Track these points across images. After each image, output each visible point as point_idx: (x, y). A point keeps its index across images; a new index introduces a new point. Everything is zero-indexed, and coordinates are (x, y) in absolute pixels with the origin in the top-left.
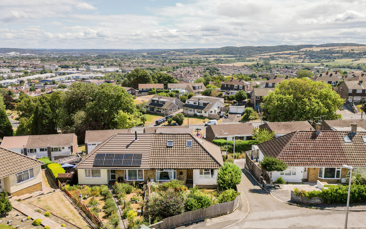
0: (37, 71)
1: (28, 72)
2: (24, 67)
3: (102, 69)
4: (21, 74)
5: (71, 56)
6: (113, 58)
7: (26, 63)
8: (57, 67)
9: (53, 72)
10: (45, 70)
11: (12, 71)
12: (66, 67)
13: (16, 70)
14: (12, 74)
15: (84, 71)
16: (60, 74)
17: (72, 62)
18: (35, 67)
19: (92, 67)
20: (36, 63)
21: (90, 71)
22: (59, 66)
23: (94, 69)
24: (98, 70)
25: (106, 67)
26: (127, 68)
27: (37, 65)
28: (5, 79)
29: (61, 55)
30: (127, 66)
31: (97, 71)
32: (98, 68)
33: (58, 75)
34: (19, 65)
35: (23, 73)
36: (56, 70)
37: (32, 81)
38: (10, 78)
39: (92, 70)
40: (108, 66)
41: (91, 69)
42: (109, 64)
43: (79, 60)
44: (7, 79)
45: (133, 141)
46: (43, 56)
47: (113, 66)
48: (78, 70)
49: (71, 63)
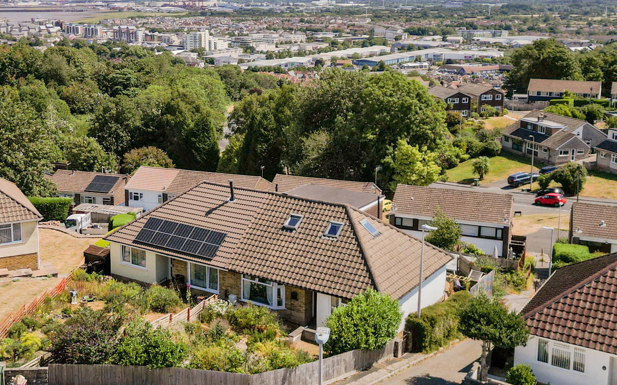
0: (357, 40)
1: (338, 41)
2: (334, 31)
3: (504, 38)
4: (324, 45)
5: (441, 6)
6: (541, 11)
7: (340, 24)
8: (400, 31)
9: (389, 42)
10: (373, 38)
11: (309, 40)
12: (420, 32)
13: (317, 38)
14: (307, 46)
15: (458, 42)
16: (402, 49)
17: (438, 21)
18: (356, 31)
19: (478, 33)
20: (361, 22)
21: (473, 42)
22: (405, 31)
23: (482, 39)
24: (492, 40)
25: (517, 33)
26: (570, 36)
27: (361, 26)
28: (290, 57)
29: (420, 5)
30: (571, 33)
31: (489, 43)
32: (494, 35)
33: (396, 51)
34: (326, 27)
35: (328, 45)
36: (396, 39)
37: (338, 62)
38: (300, 54)
39: (478, 40)
40: (522, 31)
41: (476, 38)
42: (525, 27)
43: (456, 15)
44: (295, 55)
45: (224, 203)
46: (380, 8)
47: (533, 33)
48: (444, 40)
49: (434, 23)
